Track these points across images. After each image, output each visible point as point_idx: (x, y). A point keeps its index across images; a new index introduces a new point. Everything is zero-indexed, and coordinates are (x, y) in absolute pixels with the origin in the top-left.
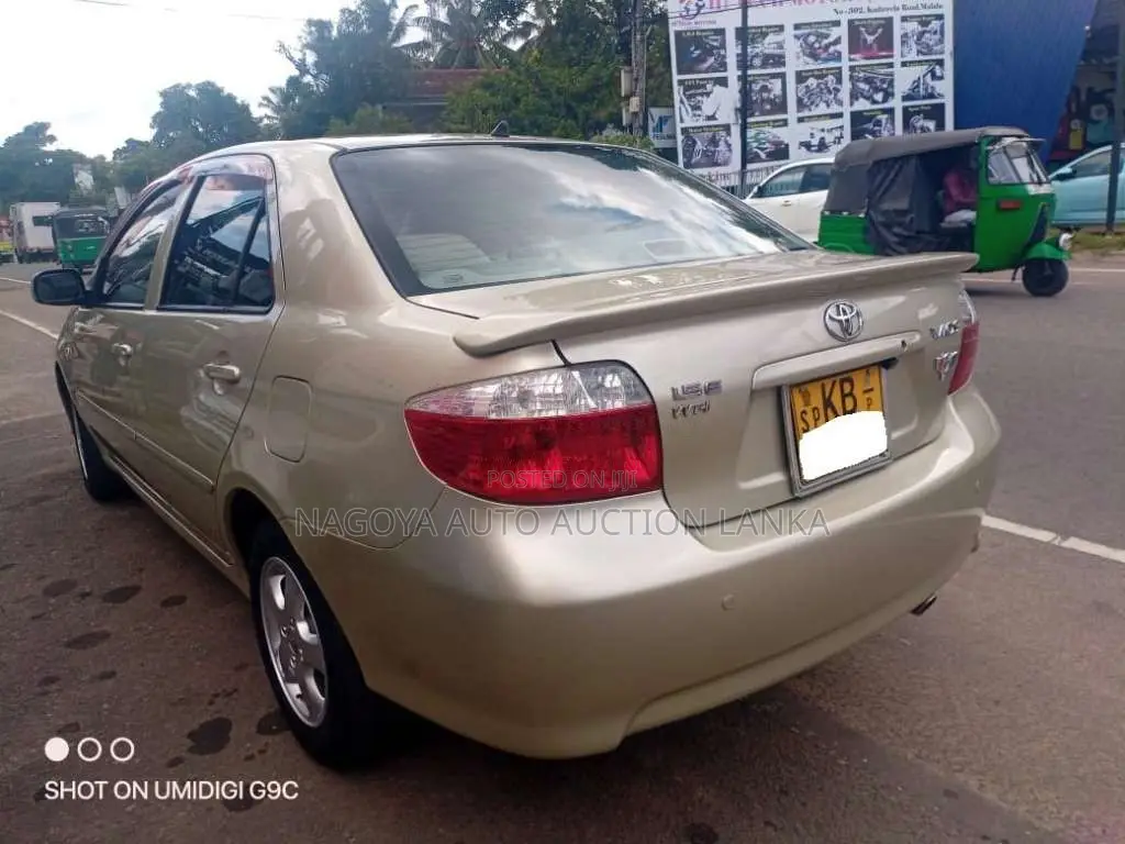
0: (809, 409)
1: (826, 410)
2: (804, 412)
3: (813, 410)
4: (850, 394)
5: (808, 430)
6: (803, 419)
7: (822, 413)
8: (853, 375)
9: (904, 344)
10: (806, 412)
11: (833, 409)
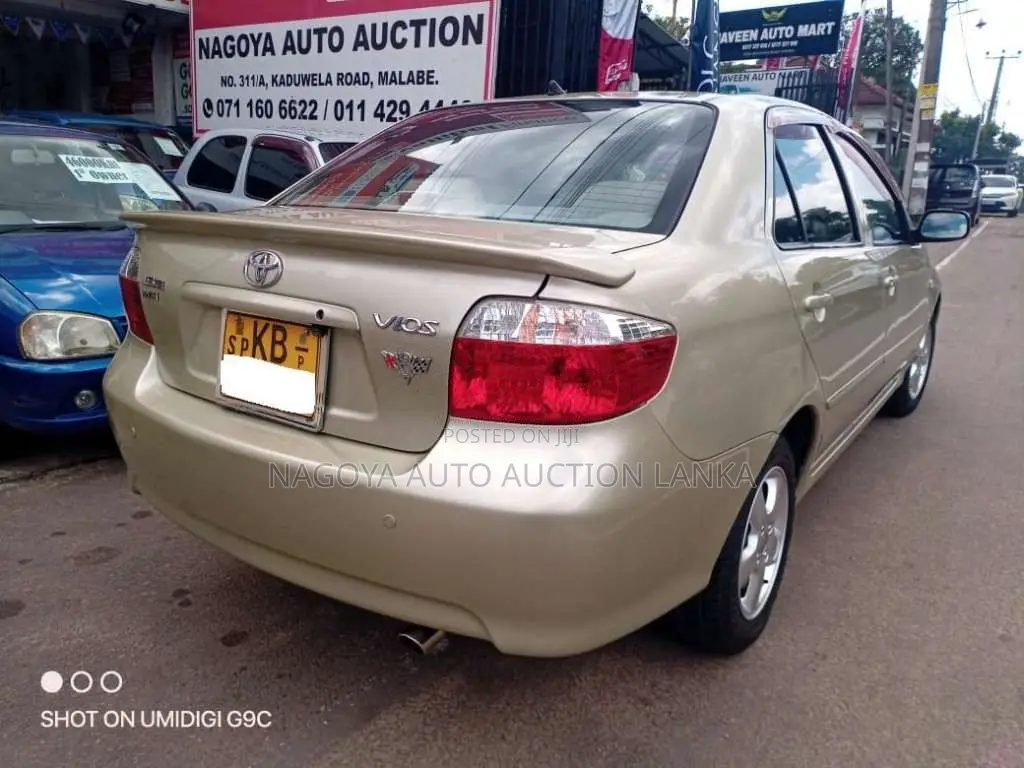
0: (239, 338)
1: (254, 348)
2: (232, 337)
3: (243, 340)
4: (281, 343)
5: (232, 353)
6: (231, 342)
7: (251, 347)
8: (287, 327)
9: (320, 313)
10: (235, 338)
11: (262, 349)
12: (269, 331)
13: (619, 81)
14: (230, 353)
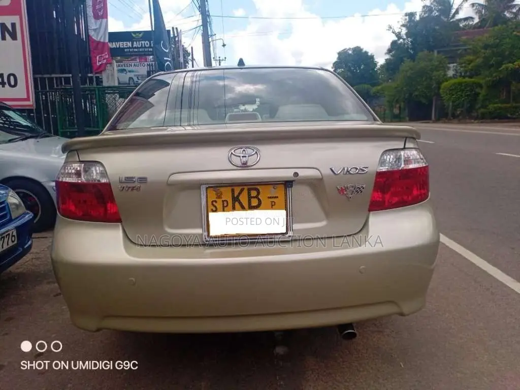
0: (219, 201)
1: (234, 205)
2: (214, 201)
3: (223, 201)
4: (256, 197)
5: (216, 211)
6: (213, 204)
7: (230, 204)
8: (258, 187)
9: (296, 174)
10: (216, 202)
11: (240, 203)
12: (245, 193)
13: (106, 64)
14: (213, 211)
